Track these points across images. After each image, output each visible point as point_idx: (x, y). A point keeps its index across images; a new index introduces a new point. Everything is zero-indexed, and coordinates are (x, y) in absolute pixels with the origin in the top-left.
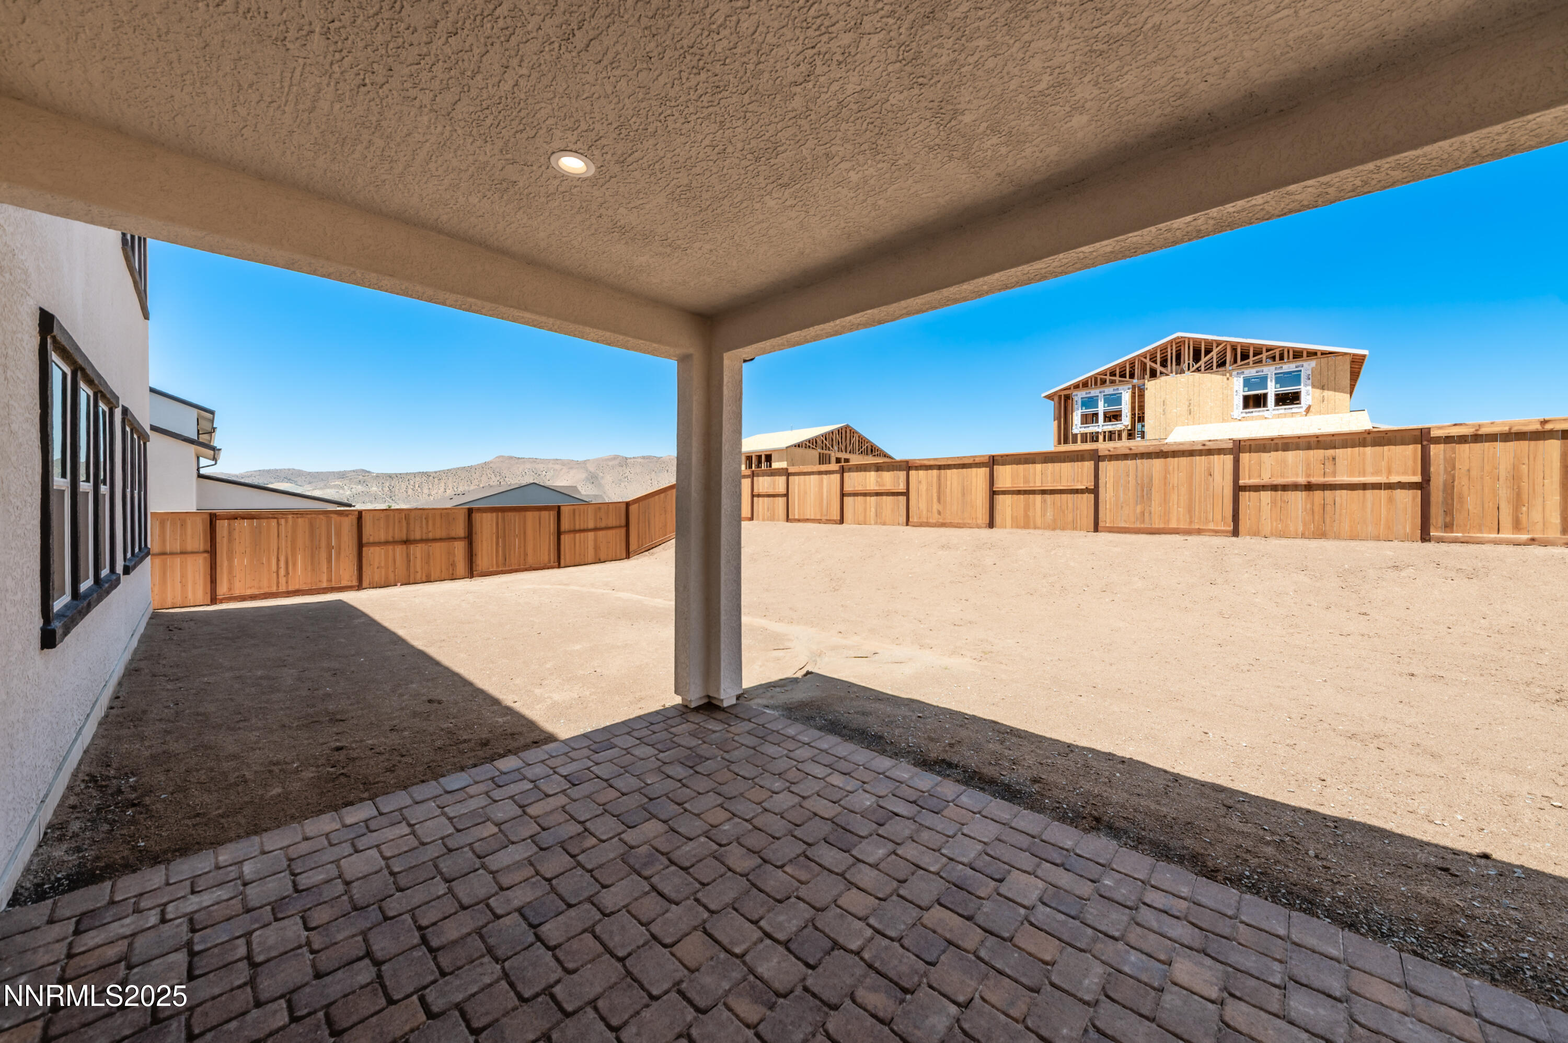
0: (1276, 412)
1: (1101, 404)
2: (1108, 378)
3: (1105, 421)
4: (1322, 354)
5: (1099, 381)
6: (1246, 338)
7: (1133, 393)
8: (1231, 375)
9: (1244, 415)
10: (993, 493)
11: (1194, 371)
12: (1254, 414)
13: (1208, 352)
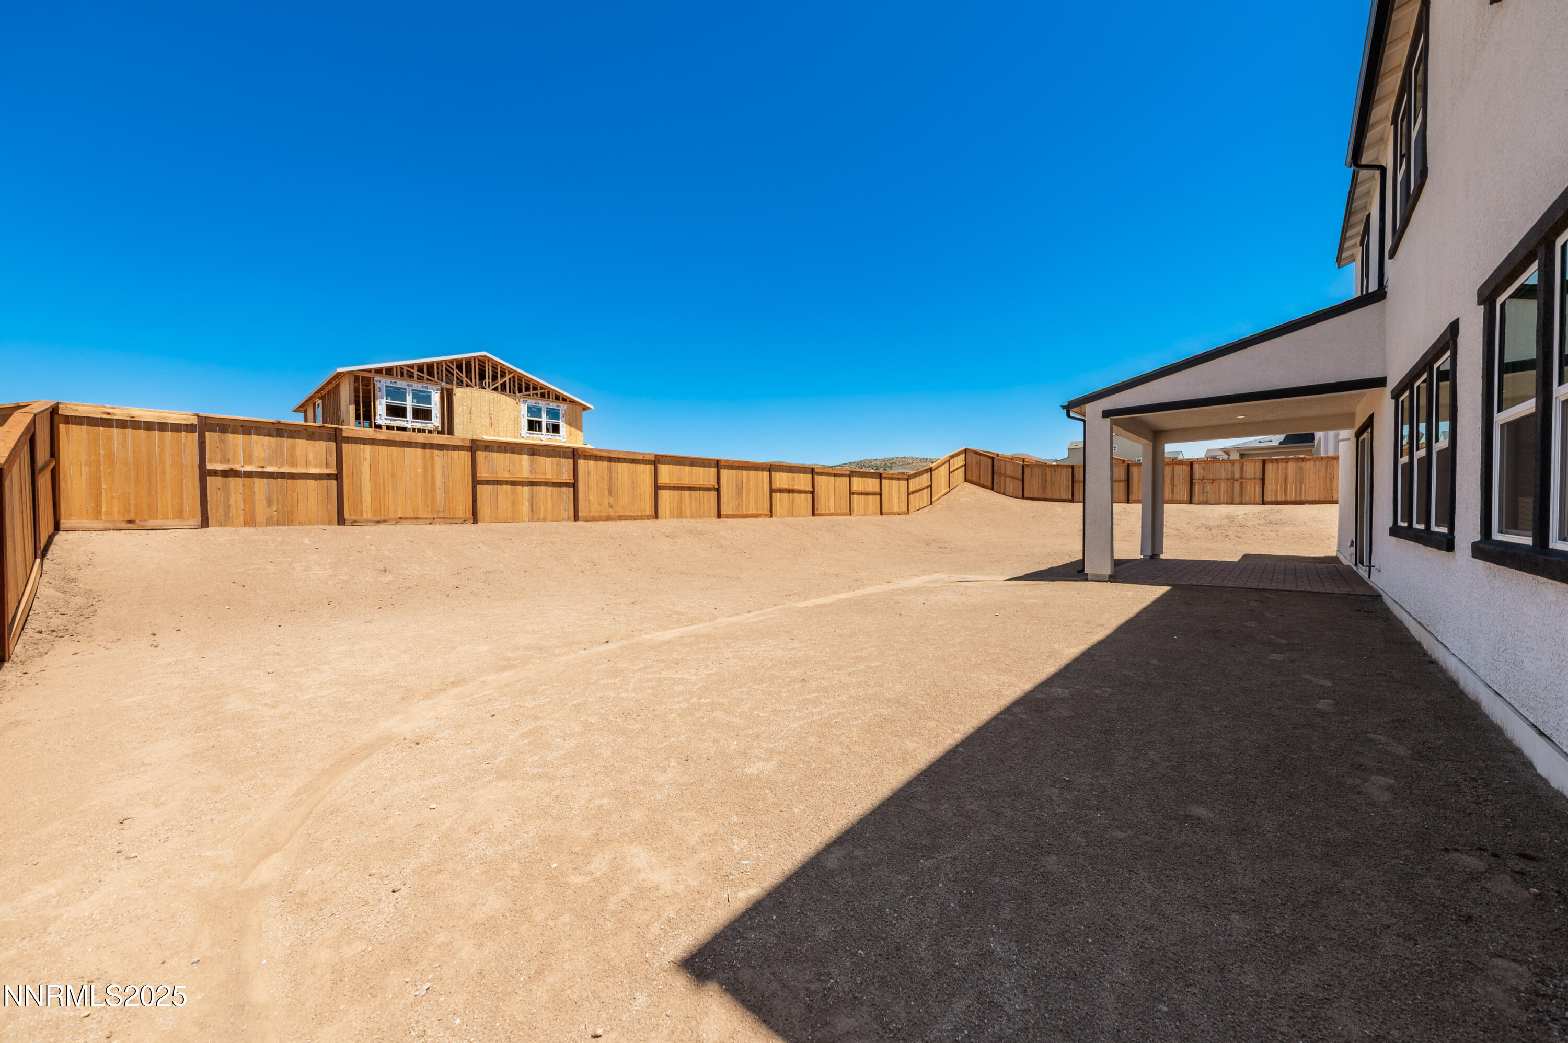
0: (547, 437)
1: (409, 398)
2: (416, 372)
3: (414, 418)
4: (570, 401)
5: (405, 373)
6: (532, 375)
7: (442, 394)
8: (519, 401)
9: (528, 435)
10: (657, 488)
11: (492, 390)
12: (535, 436)
13: (503, 376)
